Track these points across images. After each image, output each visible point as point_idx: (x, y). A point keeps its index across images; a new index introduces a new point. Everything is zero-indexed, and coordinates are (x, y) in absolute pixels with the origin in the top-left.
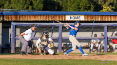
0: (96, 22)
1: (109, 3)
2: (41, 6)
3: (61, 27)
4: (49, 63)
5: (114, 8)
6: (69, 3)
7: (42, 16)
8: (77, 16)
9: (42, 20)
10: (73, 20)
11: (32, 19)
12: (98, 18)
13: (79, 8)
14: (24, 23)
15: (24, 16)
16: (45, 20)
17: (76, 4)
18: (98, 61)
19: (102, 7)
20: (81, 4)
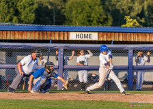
0: (115, 43)
1: (136, 13)
2: (32, 16)
3: (62, 50)
4: (44, 106)
5: (143, 21)
6: (74, 12)
7: (33, 33)
8: (86, 33)
9: (33, 38)
10: (80, 39)
11: (18, 37)
12: (119, 36)
13: (89, 21)
14: (6, 44)
15: (5, 33)
16: (37, 38)
17: (85, 15)
18: (119, 103)
19: (126, 20)
20: (92, 15)
